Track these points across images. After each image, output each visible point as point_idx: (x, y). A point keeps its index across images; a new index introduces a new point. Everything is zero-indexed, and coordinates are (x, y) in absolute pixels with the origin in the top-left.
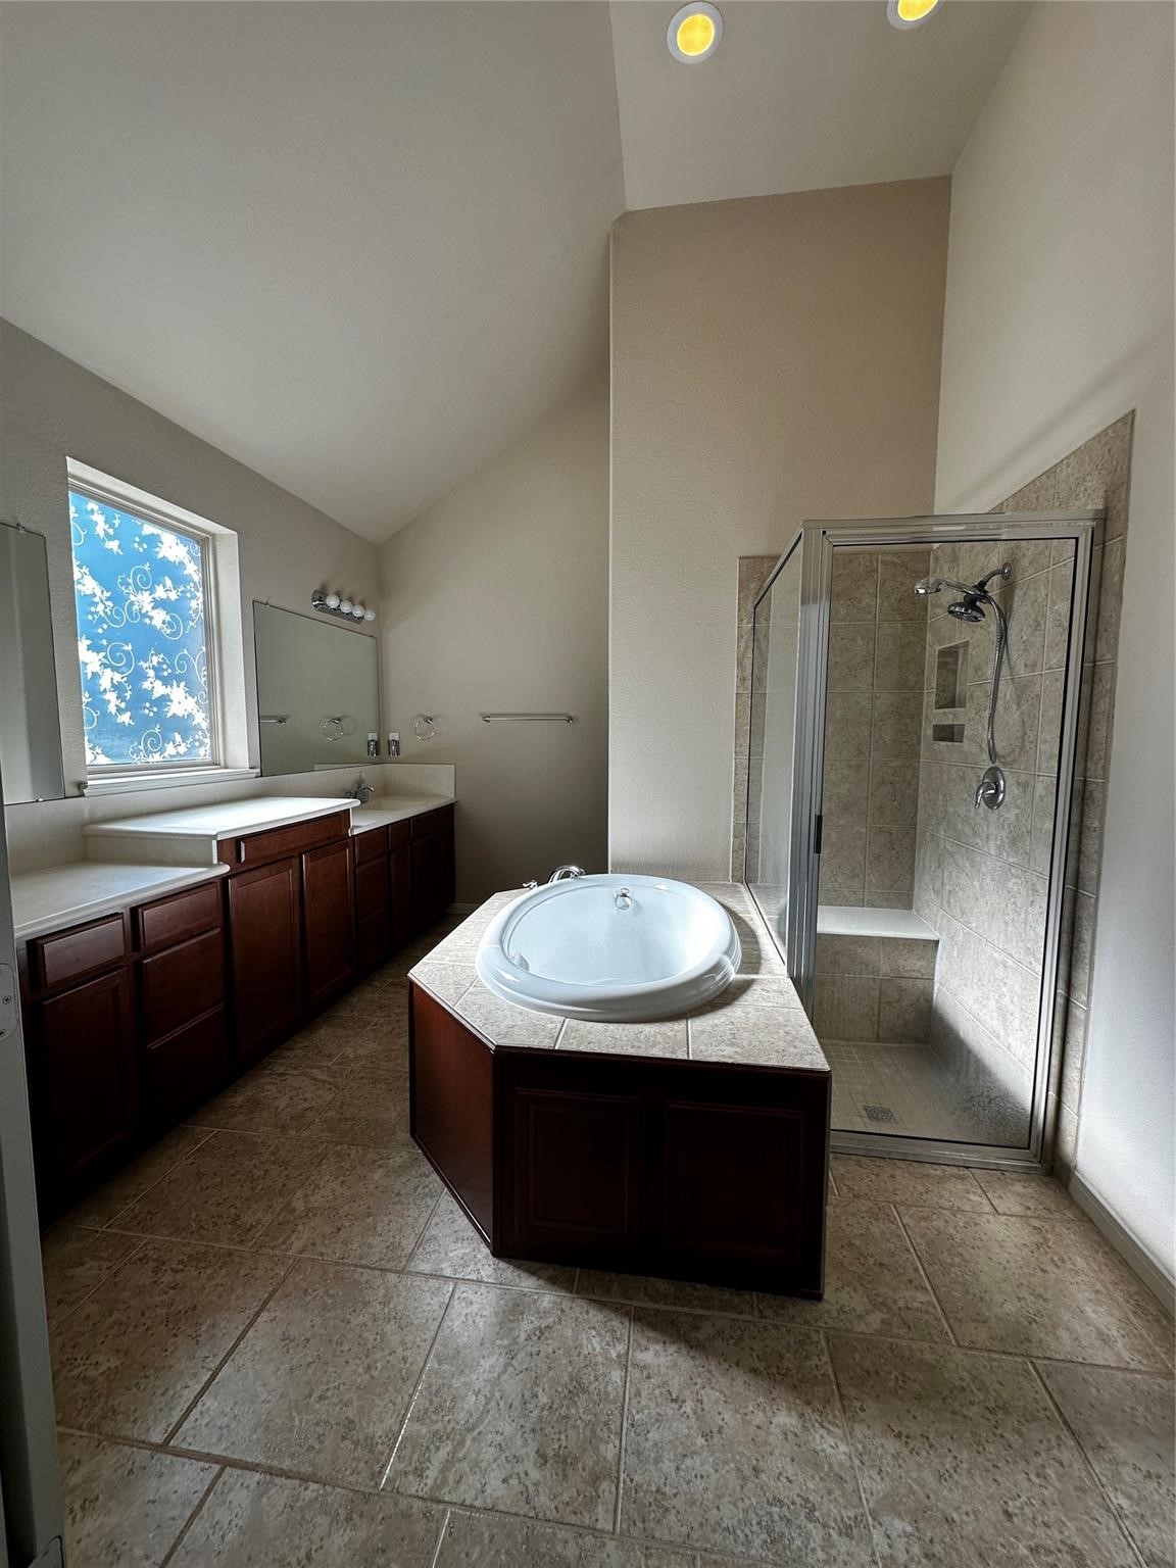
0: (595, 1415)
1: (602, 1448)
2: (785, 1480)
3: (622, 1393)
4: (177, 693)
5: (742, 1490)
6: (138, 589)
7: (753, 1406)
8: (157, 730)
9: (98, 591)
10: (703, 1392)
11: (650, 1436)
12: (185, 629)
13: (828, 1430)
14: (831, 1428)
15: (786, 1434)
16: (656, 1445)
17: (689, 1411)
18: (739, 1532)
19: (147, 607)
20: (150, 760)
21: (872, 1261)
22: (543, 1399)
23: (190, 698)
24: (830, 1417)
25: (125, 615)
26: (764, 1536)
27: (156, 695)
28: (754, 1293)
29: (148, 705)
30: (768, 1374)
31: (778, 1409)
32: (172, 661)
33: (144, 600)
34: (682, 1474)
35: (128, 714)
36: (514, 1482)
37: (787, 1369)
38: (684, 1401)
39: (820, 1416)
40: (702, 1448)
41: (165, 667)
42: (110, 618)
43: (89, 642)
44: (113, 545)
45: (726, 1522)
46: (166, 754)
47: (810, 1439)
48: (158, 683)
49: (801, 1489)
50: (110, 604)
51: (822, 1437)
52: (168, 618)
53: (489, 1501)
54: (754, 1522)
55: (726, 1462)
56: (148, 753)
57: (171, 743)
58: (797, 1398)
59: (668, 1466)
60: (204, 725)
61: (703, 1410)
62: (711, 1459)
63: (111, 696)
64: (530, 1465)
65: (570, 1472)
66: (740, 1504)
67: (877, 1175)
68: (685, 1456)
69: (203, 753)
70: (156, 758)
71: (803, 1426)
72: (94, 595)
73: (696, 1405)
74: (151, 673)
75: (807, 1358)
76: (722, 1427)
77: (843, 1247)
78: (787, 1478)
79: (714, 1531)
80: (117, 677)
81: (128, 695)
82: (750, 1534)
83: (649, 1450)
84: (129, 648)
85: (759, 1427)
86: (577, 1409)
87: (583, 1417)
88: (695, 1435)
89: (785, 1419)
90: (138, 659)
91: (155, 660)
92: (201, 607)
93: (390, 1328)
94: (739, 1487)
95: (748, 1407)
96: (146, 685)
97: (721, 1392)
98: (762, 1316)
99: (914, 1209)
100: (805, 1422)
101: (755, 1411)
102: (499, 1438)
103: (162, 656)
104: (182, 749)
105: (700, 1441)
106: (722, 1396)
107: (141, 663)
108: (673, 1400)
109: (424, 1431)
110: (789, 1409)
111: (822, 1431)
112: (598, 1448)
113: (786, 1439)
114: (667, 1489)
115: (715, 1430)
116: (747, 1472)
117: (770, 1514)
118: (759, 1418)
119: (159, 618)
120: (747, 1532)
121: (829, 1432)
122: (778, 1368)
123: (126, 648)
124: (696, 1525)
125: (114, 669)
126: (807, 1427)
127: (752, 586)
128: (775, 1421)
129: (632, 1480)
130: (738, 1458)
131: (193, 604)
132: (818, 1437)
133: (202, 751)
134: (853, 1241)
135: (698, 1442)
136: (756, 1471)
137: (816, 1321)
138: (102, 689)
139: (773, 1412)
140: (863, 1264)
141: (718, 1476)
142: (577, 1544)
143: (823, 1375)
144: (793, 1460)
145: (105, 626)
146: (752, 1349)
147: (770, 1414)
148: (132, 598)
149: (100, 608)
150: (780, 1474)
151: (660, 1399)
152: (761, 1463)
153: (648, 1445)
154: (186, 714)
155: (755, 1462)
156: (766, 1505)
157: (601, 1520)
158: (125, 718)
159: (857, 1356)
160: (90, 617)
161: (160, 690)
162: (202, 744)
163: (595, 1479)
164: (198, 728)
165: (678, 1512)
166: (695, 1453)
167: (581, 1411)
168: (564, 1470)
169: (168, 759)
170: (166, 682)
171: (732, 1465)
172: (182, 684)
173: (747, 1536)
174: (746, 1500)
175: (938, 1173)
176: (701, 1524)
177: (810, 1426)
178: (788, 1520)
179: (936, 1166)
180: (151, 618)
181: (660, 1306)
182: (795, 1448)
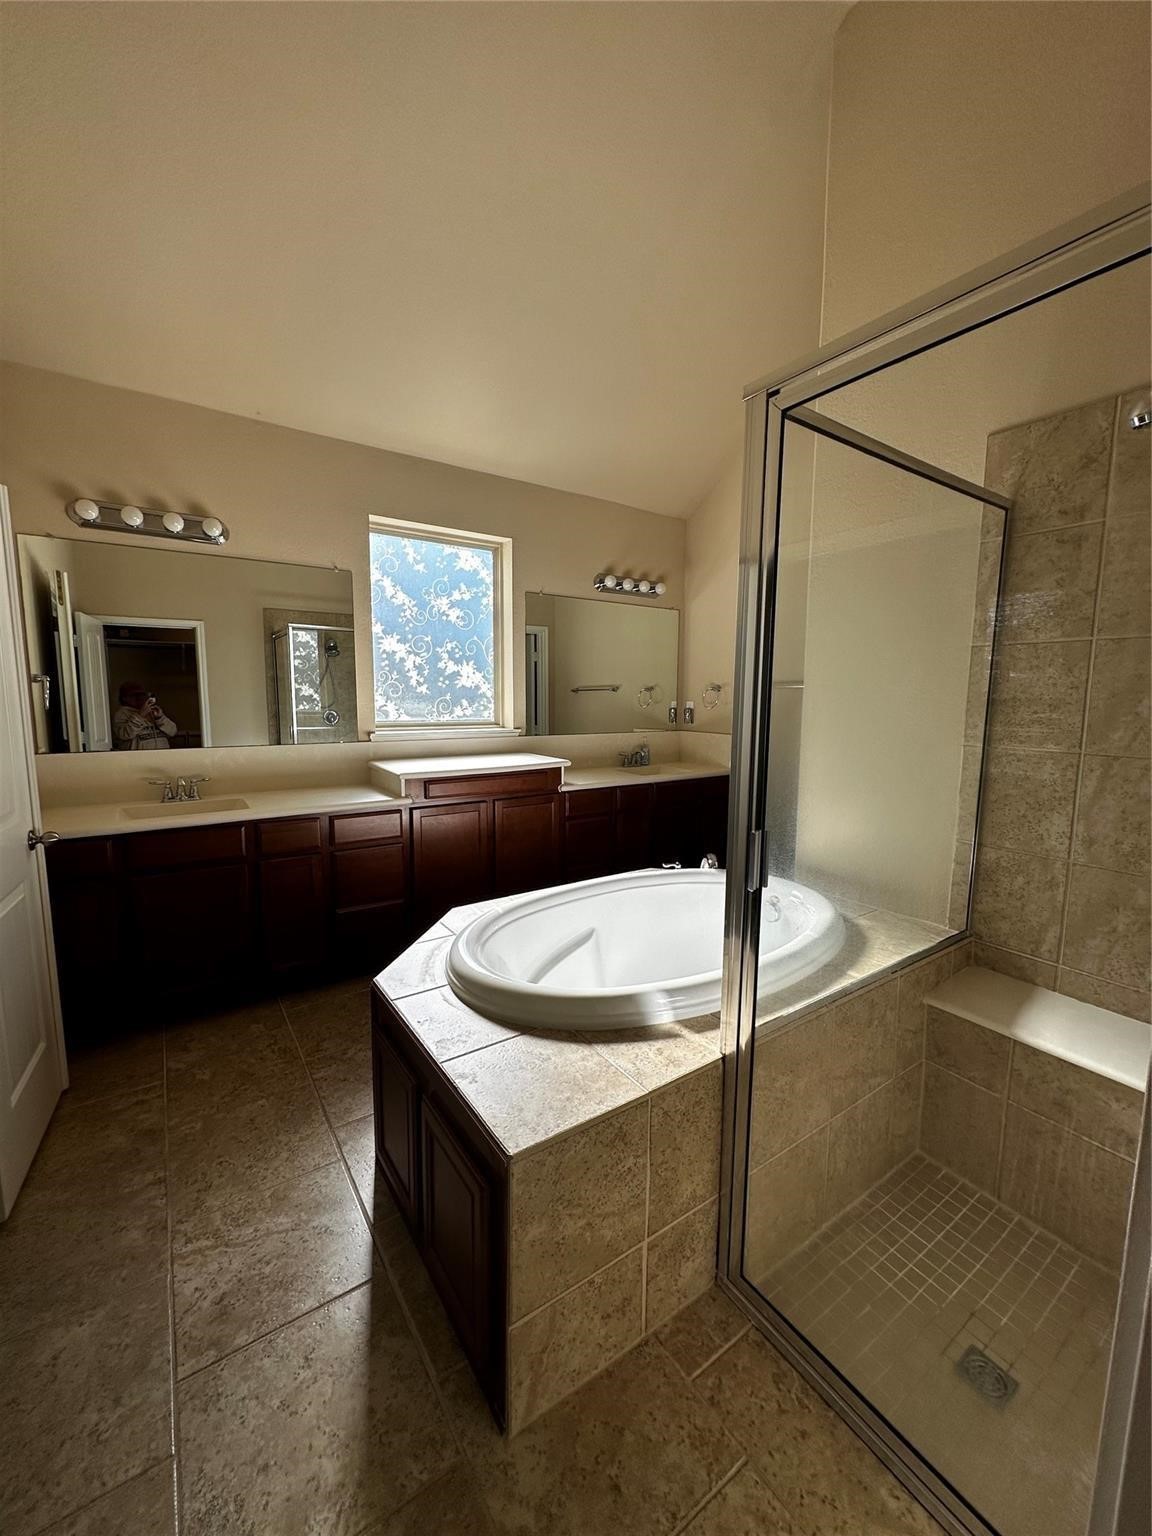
0: (268, 1310)
1: (242, 1332)
2: (264, 1502)
3: (296, 1316)
4: (467, 669)
5: (242, 1465)
6: (438, 596)
7: (332, 1431)
8: (448, 698)
9: (407, 601)
10: (326, 1377)
11: (266, 1360)
12: (476, 621)
13: (338, 1523)
14: (342, 1522)
15: (313, 1479)
16: (260, 1368)
17: (301, 1378)
18: (202, 1482)
19: (444, 608)
20: (441, 719)
21: (613, 1471)
22: (267, 1270)
23: (477, 673)
24: (354, 1518)
25: (427, 616)
26: (204, 1509)
27: (448, 672)
28: (467, 1361)
29: (441, 679)
30: (374, 1426)
31: (338, 1457)
32: (463, 646)
33: (443, 603)
34: (240, 1404)
35: (426, 686)
36: (197, 1295)
37: (390, 1443)
38: (309, 1367)
39: (350, 1507)
40: (271, 1407)
41: (457, 650)
42: (416, 619)
43: (399, 637)
44: (420, 567)
45: (207, 1467)
46: (454, 715)
47: (319, 1507)
48: (451, 664)
49: (261, 1523)
50: (415, 609)
51: (326, 1520)
52: (462, 614)
53: (180, 1290)
54: (214, 1493)
55: (262, 1436)
56: (440, 714)
57: (459, 707)
58: (360, 1470)
59: (243, 1390)
60: (490, 694)
61: (308, 1387)
62: (262, 1421)
63: (413, 674)
64: (212, 1295)
65: (214, 1324)
66: (228, 1469)
67: (782, 1411)
68: (257, 1398)
69: (488, 715)
70: (446, 718)
71: (330, 1493)
72: (404, 604)
73: (310, 1379)
74: (446, 656)
75: (416, 1457)
76: (297, 1413)
77: (607, 1423)
78: (267, 1503)
79: (197, 1460)
80: (418, 660)
81: (426, 672)
82: (202, 1493)
83: (253, 1367)
84: (429, 639)
85: (311, 1447)
86: (268, 1295)
87: (264, 1304)
88: (280, 1395)
89: (330, 1470)
90: (435, 646)
91: (449, 646)
92: (491, 602)
93: (285, 1155)
94: (242, 1460)
95: (328, 1425)
96: (441, 665)
97: (332, 1393)
98: (442, 1384)
99: (769, 1494)
100: (336, 1491)
101: (327, 1436)
102: (226, 1265)
103: (455, 643)
104: (469, 712)
105: (276, 1403)
106: (329, 1395)
107: (438, 649)
108: (306, 1359)
109: (218, 1222)
110: (344, 1467)
111: (333, 1516)
112: (241, 1328)
113: (309, 1481)
114: (223, 1400)
115: (292, 1409)
116: (260, 1462)
117: (226, 1503)
118: (320, 1442)
119: (454, 614)
120: (204, 1490)
121: (335, 1526)
122: (387, 1432)
123: (426, 639)
124: (198, 1441)
125: (417, 654)
126: (330, 1498)
127: (1007, 475)
128: (324, 1460)
129: (222, 1370)
130: (272, 1443)
131: (484, 601)
132: (325, 1514)
133: (486, 714)
134: (627, 1432)
135: (274, 1401)
136: (265, 1468)
137: (471, 1444)
138: (406, 669)
139: (333, 1454)
140: (598, 1463)
141: (248, 1435)
142: (163, 1362)
143: (403, 1486)
144: (288, 1500)
145: (411, 625)
146: (396, 1396)
147: (329, 1452)
148: (433, 602)
149: (408, 613)
150: (269, 1494)
151: (302, 1347)
152: (274, 1468)
153: (257, 1364)
154: (473, 686)
155: (272, 1463)
156: (233, 1495)
157: (183, 1368)
158: (423, 689)
159: (450, 1516)
160: (400, 620)
161: (452, 667)
162: (486, 708)
163: (215, 1344)
164: (483, 695)
165: (206, 1420)
166: (263, 1404)
167: (268, 1299)
168: (215, 1319)
169: (456, 718)
170: (458, 662)
171: (262, 1443)
172: (471, 663)
173: (200, 1491)
174: (232, 1474)
175: (892, 1504)
176: (200, 1445)
177: (333, 1500)
178: (224, 1526)
179: (904, 1496)
180: (448, 616)
181: (399, 1293)
182: (302, 1496)
